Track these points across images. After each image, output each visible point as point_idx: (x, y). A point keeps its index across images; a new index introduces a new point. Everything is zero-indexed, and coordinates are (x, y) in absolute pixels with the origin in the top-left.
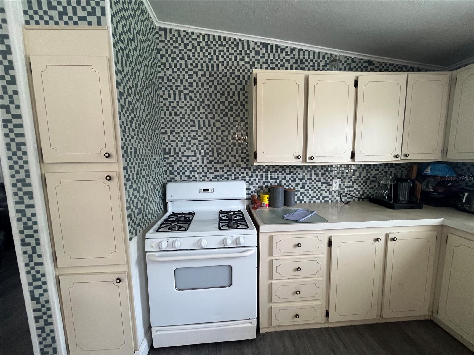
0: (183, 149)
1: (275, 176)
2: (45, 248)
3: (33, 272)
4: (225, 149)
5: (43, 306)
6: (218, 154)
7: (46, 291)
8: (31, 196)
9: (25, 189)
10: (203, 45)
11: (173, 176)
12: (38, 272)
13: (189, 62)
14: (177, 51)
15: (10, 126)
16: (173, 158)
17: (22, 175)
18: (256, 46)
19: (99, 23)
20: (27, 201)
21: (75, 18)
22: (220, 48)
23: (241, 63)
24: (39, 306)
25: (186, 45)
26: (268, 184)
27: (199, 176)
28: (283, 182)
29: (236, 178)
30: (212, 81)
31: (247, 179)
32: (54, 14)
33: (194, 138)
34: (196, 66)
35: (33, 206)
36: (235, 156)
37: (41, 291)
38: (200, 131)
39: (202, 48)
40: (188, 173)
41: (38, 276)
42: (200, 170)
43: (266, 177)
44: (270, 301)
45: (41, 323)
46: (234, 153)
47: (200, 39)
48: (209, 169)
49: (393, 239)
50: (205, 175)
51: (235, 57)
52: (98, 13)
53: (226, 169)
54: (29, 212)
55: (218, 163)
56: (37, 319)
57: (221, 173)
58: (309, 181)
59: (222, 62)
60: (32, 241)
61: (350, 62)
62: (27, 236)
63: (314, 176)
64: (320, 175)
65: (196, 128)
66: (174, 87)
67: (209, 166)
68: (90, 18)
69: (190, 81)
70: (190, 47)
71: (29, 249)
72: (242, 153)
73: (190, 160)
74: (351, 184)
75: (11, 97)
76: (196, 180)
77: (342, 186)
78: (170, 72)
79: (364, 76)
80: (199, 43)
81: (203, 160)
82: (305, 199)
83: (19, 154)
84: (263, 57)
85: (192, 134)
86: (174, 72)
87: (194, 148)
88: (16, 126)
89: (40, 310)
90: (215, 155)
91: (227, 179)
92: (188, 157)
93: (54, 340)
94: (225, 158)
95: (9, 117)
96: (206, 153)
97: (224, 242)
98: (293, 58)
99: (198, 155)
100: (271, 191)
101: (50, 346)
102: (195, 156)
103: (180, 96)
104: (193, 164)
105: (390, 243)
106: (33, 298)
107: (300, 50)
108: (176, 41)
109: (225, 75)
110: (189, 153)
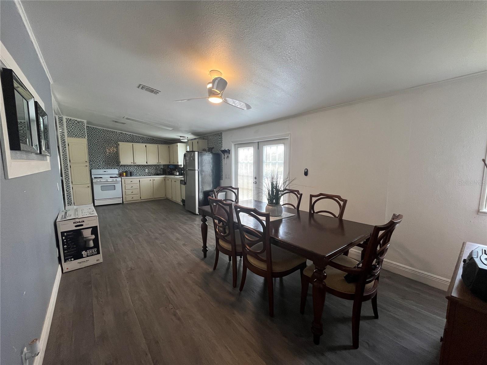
0: (96, 160)
1: (127, 168)
2: (70, 180)
3: (67, 185)
4: (110, 160)
5: (69, 193)
6: (108, 162)
7: (70, 189)
8: (68, 169)
9: (67, 168)
10: (102, 131)
11: (92, 168)
12: (68, 185)
13: (97, 136)
14: (93, 132)
15: (64, 156)
16: (92, 163)
17: (66, 165)
18: (119, 133)
19: (84, 138)
20: (67, 170)
21: (79, 136)
22: (107, 133)
23: (114, 137)
24: (68, 193)
25: (96, 131)
26: (125, 170)
27: (101, 168)
28: (130, 170)
29: (114, 168)
30: (105, 141)
31: (118, 169)
32: (74, 136)
33: (99, 157)
34: (100, 137)
35: (68, 171)
36: (114, 162)
37: (69, 189)
38: (101, 155)
39: (101, 132)
40: (98, 167)
41: (68, 186)
42: (102, 166)
43: (125, 168)
44: (126, 195)
45: (68, 197)
46: (113, 161)
47: (101, 130)
48: (105, 166)
49: (154, 180)
50: (104, 168)
51: (112, 135)
52: (84, 136)
53: (111, 166)
54: (67, 172)
55: (108, 164)
56: (67, 196)
57: (109, 167)
58: (138, 170)
59: (108, 137)
60: (67, 178)
61: (147, 139)
62: (66, 177)
63: (140, 168)
64: (142, 168)
65: (100, 154)
66: (92, 142)
67: (105, 165)
68: (82, 137)
69: (98, 141)
70: (97, 132)
71: (67, 180)
72: (116, 161)
73: (98, 163)
74: (151, 170)
75: (65, 150)
76: (100, 169)
77: (149, 171)
78: (91, 138)
79: (148, 145)
80: (100, 131)
81: (103, 163)
82: (138, 174)
83: (66, 161)
84: (121, 136)
85: (99, 156)
86: (92, 138)
87: (100, 160)
88: (66, 156)
89: (68, 194)
90: (107, 162)
91: (111, 169)
92: (97, 162)
93: (71, 200)
94: (110, 163)
95: (64, 154)
96: (104, 161)
97: (113, 180)
98: (131, 136)
99: (101, 162)
100: (126, 172)
101: (70, 202)
102: (100, 162)
103: (94, 145)
104: (99, 164)
105: (154, 181)
106: (67, 191)
107: (132, 135)
108: (93, 130)
109: (109, 140)
110: (98, 161)
